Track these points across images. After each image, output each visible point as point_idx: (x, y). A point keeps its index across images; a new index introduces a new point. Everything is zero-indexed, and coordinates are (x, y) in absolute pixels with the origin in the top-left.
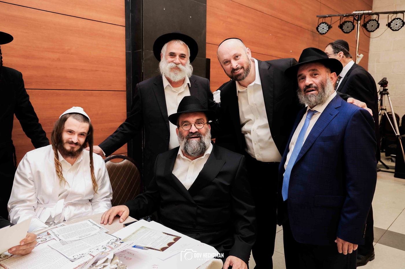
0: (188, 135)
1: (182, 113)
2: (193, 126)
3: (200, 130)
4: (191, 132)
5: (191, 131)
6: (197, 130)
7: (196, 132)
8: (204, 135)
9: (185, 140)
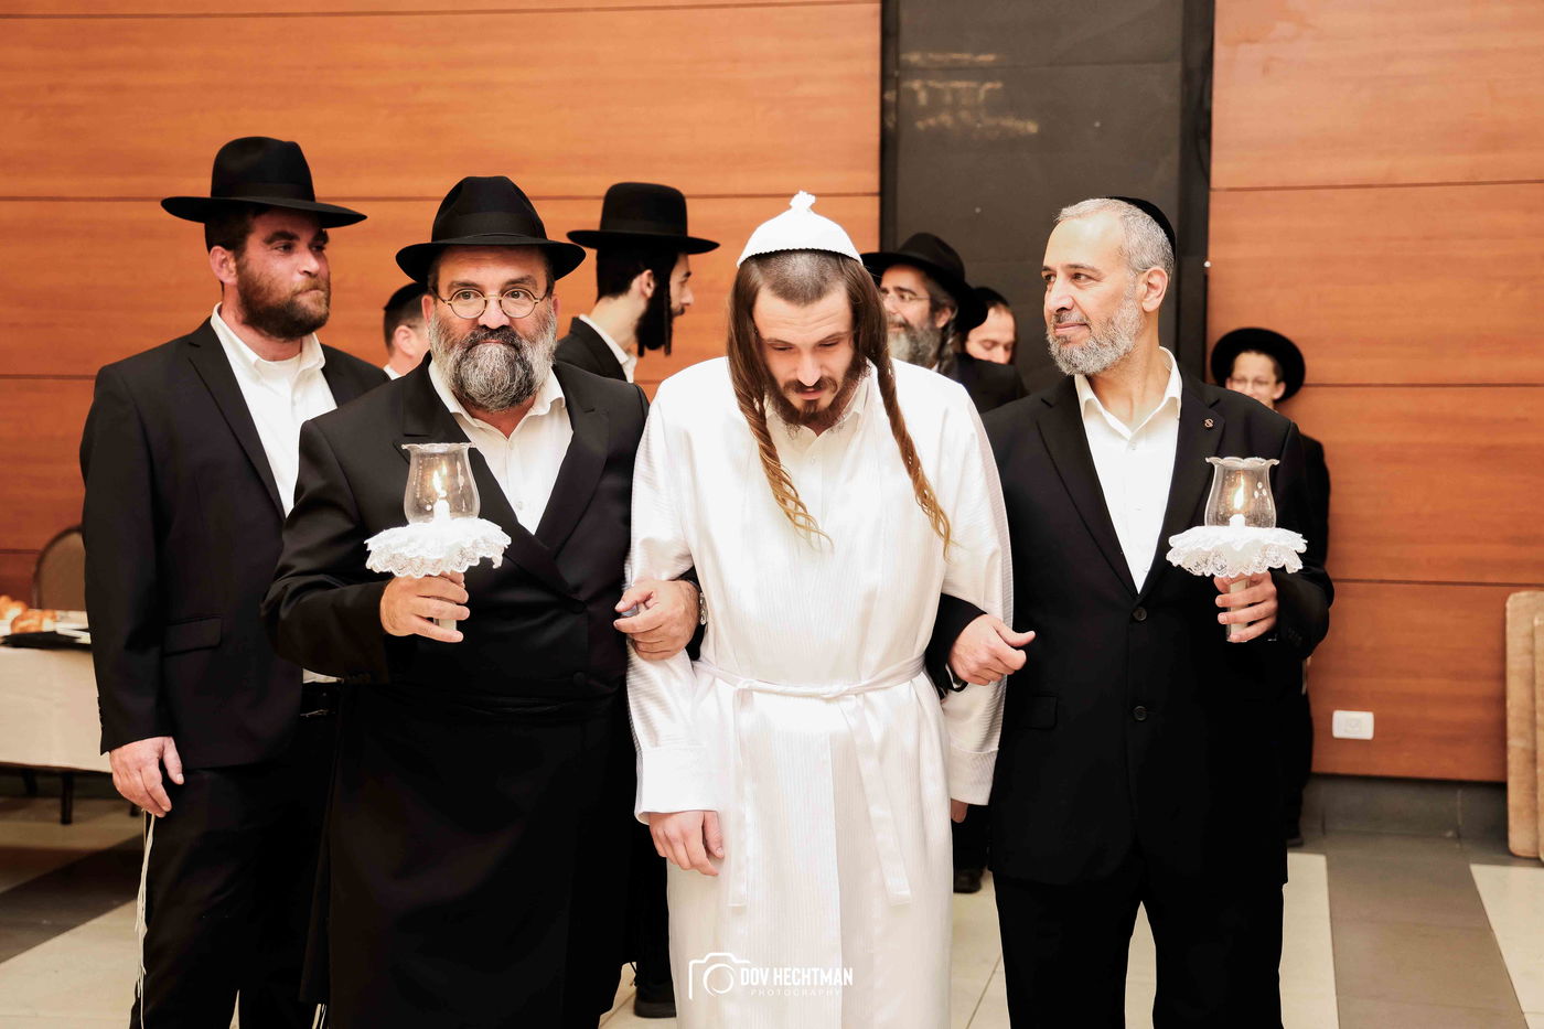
0: (473, 335)
1: (453, 245)
2: (493, 304)
3: (518, 322)
4: (485, 327)
5: (482, 321)
6: (505, 321)
7: (503, 327)
8: (533, 341)
9: (457, 352)
